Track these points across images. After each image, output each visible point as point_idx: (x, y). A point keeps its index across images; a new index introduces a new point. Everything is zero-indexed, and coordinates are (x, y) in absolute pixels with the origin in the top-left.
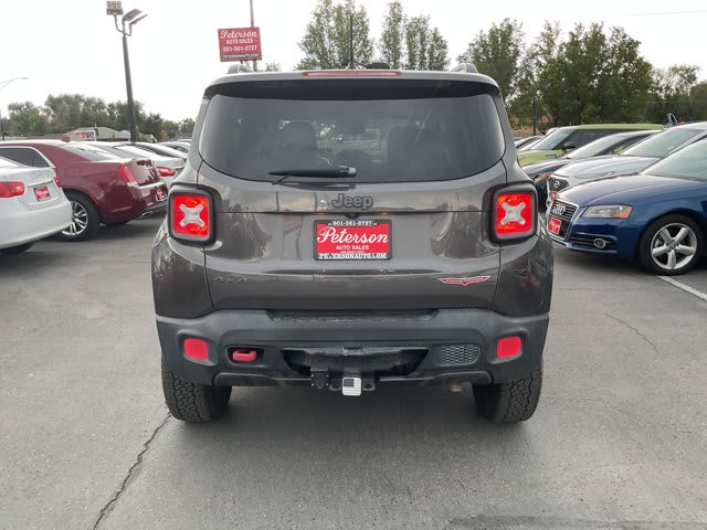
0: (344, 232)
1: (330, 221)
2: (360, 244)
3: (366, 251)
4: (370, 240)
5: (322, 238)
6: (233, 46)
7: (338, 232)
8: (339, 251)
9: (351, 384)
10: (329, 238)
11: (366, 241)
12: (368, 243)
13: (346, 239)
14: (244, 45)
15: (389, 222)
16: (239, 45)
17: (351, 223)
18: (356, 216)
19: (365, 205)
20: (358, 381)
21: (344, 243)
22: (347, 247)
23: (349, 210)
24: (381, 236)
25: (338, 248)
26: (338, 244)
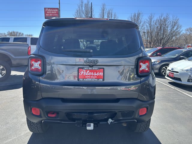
0: (88, 72)
1: (83, 68)
2: (94, 76)
3: (96, 78)
4: (97, 74)
5: (81, 73)
6: (49, 14)
7: (86, 72)
8: (86, 78)
9: (90, 126)
10: (83, 73)
11: (95, 75)
12: (96, 75)
13: (89, 74)
14: (53, 14)
15: (103, 68)
16: (51, 14)
17: (91, 69)
18: (92, 66)
19: (96, 62)
20: (92, 124)
21: (88, 75)
22: (89, 77)
23: (90, 64)
24: (101, 73)
25: (86, 77)
26: (86, 75)
